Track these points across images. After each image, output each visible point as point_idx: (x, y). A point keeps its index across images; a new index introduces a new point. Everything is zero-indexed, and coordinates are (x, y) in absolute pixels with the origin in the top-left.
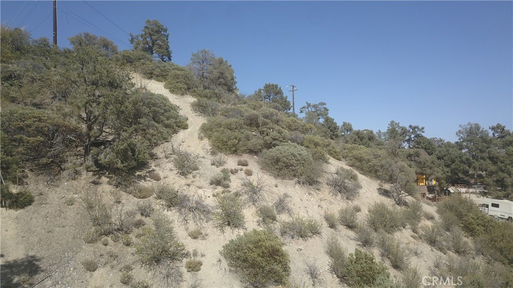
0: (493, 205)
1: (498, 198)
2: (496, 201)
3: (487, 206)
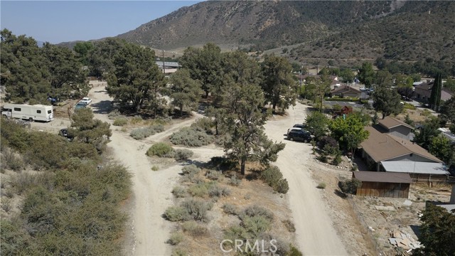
0: (16, 109)
2: (18, 106)
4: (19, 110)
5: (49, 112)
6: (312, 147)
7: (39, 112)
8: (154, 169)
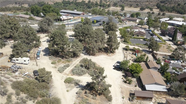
1: (18, 58)
2: (17, 59)
3: (15, 60)
4: (18, 60)
5: (28, 60)
6: (122, 74)
7: (25, 61)
8: (67, 91)
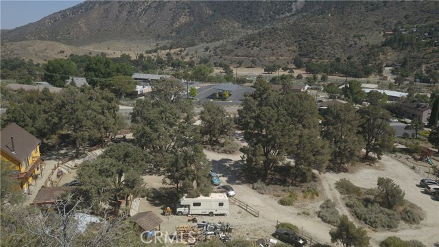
0: (195, 204)
1: (196, 196)
2: (197, 200)
4: (199, 204)
7: (221, 205)
